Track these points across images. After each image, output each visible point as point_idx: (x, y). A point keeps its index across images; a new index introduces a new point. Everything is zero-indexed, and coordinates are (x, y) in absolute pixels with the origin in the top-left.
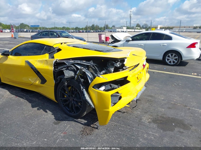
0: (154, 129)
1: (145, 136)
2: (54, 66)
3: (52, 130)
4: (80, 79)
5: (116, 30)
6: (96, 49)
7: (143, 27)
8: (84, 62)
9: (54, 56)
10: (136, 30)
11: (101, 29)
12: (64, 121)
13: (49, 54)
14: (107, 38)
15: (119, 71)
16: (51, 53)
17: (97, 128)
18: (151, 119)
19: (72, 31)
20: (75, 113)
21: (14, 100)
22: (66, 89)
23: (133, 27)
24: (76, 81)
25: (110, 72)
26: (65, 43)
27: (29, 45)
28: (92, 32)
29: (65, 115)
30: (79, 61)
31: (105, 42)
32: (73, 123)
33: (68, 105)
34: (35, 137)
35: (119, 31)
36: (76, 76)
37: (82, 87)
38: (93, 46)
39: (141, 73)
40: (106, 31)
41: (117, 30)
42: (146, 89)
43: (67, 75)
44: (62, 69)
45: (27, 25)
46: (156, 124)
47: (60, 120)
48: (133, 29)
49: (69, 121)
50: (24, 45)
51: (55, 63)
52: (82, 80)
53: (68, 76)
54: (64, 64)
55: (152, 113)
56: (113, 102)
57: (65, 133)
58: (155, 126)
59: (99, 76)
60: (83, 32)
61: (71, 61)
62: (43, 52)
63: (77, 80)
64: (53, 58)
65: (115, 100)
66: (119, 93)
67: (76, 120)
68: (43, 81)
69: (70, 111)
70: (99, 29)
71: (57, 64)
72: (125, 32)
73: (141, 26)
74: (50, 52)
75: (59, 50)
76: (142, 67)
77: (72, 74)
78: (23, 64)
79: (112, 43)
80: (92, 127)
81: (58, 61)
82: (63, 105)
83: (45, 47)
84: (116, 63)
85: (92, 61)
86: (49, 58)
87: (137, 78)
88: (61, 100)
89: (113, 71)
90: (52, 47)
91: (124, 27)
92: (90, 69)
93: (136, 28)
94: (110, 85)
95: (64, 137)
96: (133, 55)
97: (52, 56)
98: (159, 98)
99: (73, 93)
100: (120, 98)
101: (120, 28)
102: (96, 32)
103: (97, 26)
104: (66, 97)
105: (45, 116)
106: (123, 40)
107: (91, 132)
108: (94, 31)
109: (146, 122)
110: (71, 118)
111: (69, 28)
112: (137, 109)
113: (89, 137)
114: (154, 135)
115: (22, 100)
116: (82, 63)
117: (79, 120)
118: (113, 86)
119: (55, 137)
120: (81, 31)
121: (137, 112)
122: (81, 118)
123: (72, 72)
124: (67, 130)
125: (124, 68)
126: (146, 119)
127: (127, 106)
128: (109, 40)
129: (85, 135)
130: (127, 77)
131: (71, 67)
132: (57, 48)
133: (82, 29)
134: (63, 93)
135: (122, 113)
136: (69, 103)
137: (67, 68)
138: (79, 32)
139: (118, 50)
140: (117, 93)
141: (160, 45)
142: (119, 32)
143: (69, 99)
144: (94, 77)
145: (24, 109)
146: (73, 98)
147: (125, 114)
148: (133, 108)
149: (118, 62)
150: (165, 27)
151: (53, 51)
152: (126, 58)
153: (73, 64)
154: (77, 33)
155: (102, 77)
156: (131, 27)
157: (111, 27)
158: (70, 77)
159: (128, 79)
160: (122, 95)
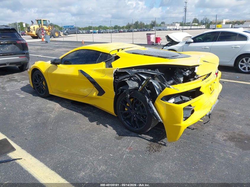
0: (231, 147)
1: (222, 154)
2: (114, 76)
3: (116, 145)
4: (147, 90)
5: (166, 27)
6: (159, 55)
7: (202, 22)
8: (149, 71)
9: (111, 65)
10: (193, 27)
11: (146, 26)
12: (126, 136)
13: (105, 62)
14: (157, 39)
15: (190, 81)
16: (108, 62)
17: (165, 145)
18: (227, 136)
19: (111, 31)
20: (137, 127)
21: (66, 113)
22: (128, 101)
23: (188, 23)
24: (139, 93)
25: (179, 82)
26: (122, 49)
27: (82, 52)
28: (136, 31)
29: (126, 130)
30: (143, 70)
31: (154, 44)
32: (137, 139)
33: (129, 119)
34: (99, 151)
35: (170, 28)
36: (141, 87)
37: (148, 99)
38: (154, 51)
39: (214, 83)
40: (154, 30)
41: (168, 27)
42: (218, 102)
43: (131, 86)
44: (124, 80)
45: (56, 25)
46: (234, 142)
47: (122, 136)
48: (189, 26)
49: (131, 136)
50: (75, 52)
51: (115, 73)
52: (149, 91)
53: (132, 88)
54: (125, 73)
55: (226, 130)
56: (185, 116)
57: (130, 149)
58: (232, 144)
59: (169, 87)
60: (124, 32)
61: (133, 70)
62: (98, 60)
63: (141, 92)
64: (111, 66)
65: (187, 113)
66: (191, 106)
67: (140, 136)
68: (101, 92)
69: (132, 126)
70: (144, 27)
71: (118, 74)
72: (178, 30)
73: (200, 21)
74: (107, 60)
75: (117, 58)
76: (216, 76)
77: (136, 84)
78: (77, 73)
79: (167, 45)
80: (158, 143)
81: (118, 70)
82: (124, 118)
83: (101, 54)
84: (185, 71)
85: (158, 70)
86: (106, 67)
87: (210, 88)
88: (122, 113)
89: (182, 80)
90: (109, 54)
91: (176, 24)
92: (156, 78)
93: (193, 24)
94: (181, 97)
95: (130, 153)
96: (204, 61)
97: (110, 65)
98: (234, 113)
99: (136, 106)
100: (193, 112)
101: (172, 25)
102: (141, 31)
103: (141, 23)
104: (127, 110)
105: (104, 131)
106: (182, 42)
107: (159, 149)
108: (138, 30)
109: (221, 140)
110: (133, 134)
111: (106, 27)
112: (208, 126)
113: (157, 154)
114: (232, 154)
115: (75, 113)
116: (147, 72)
117: (143, 135)
118: (184, 98)
119: (120, 152)
120: (122, 30)
121: (209, 129)
122: (144, 134)
123: (136, 82)
124: (131, 146)
125: (195, 77)
126: (220, 136)
127: (201, 120)
128: (161, 41)
129: (152, 152)
130: (200, 88)
131: (135, 76)
132: (115, 56)
133: (123, 28)
134: (123, 105)
135: (192, 129)
136: (131, 117)
137: (130, 78)
138: (119, 32)
139: (185, 56)
140: (190, 106)
141: (231, 47)
142: (170, 30)
143: (130, 112)
144: (163, 88)
145: (80, 123)
146: (136, 111)
147: (195, 130)
148: (204, 124)
149: (187, 70)
150: (233, 22)
151: (110, 59)
152: (198, 66)
153: (136, 74)
154: (117, 33)
155: (173, 87)
156: (186, 22)
157: (159, 24)
158: (134, 88)
159: (201, 90)
160: (195, 109)
